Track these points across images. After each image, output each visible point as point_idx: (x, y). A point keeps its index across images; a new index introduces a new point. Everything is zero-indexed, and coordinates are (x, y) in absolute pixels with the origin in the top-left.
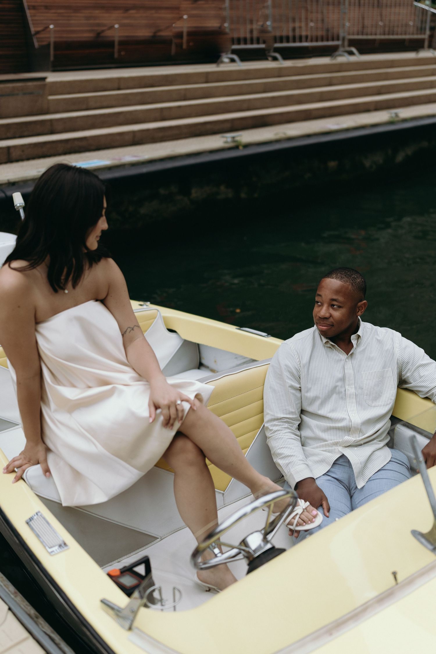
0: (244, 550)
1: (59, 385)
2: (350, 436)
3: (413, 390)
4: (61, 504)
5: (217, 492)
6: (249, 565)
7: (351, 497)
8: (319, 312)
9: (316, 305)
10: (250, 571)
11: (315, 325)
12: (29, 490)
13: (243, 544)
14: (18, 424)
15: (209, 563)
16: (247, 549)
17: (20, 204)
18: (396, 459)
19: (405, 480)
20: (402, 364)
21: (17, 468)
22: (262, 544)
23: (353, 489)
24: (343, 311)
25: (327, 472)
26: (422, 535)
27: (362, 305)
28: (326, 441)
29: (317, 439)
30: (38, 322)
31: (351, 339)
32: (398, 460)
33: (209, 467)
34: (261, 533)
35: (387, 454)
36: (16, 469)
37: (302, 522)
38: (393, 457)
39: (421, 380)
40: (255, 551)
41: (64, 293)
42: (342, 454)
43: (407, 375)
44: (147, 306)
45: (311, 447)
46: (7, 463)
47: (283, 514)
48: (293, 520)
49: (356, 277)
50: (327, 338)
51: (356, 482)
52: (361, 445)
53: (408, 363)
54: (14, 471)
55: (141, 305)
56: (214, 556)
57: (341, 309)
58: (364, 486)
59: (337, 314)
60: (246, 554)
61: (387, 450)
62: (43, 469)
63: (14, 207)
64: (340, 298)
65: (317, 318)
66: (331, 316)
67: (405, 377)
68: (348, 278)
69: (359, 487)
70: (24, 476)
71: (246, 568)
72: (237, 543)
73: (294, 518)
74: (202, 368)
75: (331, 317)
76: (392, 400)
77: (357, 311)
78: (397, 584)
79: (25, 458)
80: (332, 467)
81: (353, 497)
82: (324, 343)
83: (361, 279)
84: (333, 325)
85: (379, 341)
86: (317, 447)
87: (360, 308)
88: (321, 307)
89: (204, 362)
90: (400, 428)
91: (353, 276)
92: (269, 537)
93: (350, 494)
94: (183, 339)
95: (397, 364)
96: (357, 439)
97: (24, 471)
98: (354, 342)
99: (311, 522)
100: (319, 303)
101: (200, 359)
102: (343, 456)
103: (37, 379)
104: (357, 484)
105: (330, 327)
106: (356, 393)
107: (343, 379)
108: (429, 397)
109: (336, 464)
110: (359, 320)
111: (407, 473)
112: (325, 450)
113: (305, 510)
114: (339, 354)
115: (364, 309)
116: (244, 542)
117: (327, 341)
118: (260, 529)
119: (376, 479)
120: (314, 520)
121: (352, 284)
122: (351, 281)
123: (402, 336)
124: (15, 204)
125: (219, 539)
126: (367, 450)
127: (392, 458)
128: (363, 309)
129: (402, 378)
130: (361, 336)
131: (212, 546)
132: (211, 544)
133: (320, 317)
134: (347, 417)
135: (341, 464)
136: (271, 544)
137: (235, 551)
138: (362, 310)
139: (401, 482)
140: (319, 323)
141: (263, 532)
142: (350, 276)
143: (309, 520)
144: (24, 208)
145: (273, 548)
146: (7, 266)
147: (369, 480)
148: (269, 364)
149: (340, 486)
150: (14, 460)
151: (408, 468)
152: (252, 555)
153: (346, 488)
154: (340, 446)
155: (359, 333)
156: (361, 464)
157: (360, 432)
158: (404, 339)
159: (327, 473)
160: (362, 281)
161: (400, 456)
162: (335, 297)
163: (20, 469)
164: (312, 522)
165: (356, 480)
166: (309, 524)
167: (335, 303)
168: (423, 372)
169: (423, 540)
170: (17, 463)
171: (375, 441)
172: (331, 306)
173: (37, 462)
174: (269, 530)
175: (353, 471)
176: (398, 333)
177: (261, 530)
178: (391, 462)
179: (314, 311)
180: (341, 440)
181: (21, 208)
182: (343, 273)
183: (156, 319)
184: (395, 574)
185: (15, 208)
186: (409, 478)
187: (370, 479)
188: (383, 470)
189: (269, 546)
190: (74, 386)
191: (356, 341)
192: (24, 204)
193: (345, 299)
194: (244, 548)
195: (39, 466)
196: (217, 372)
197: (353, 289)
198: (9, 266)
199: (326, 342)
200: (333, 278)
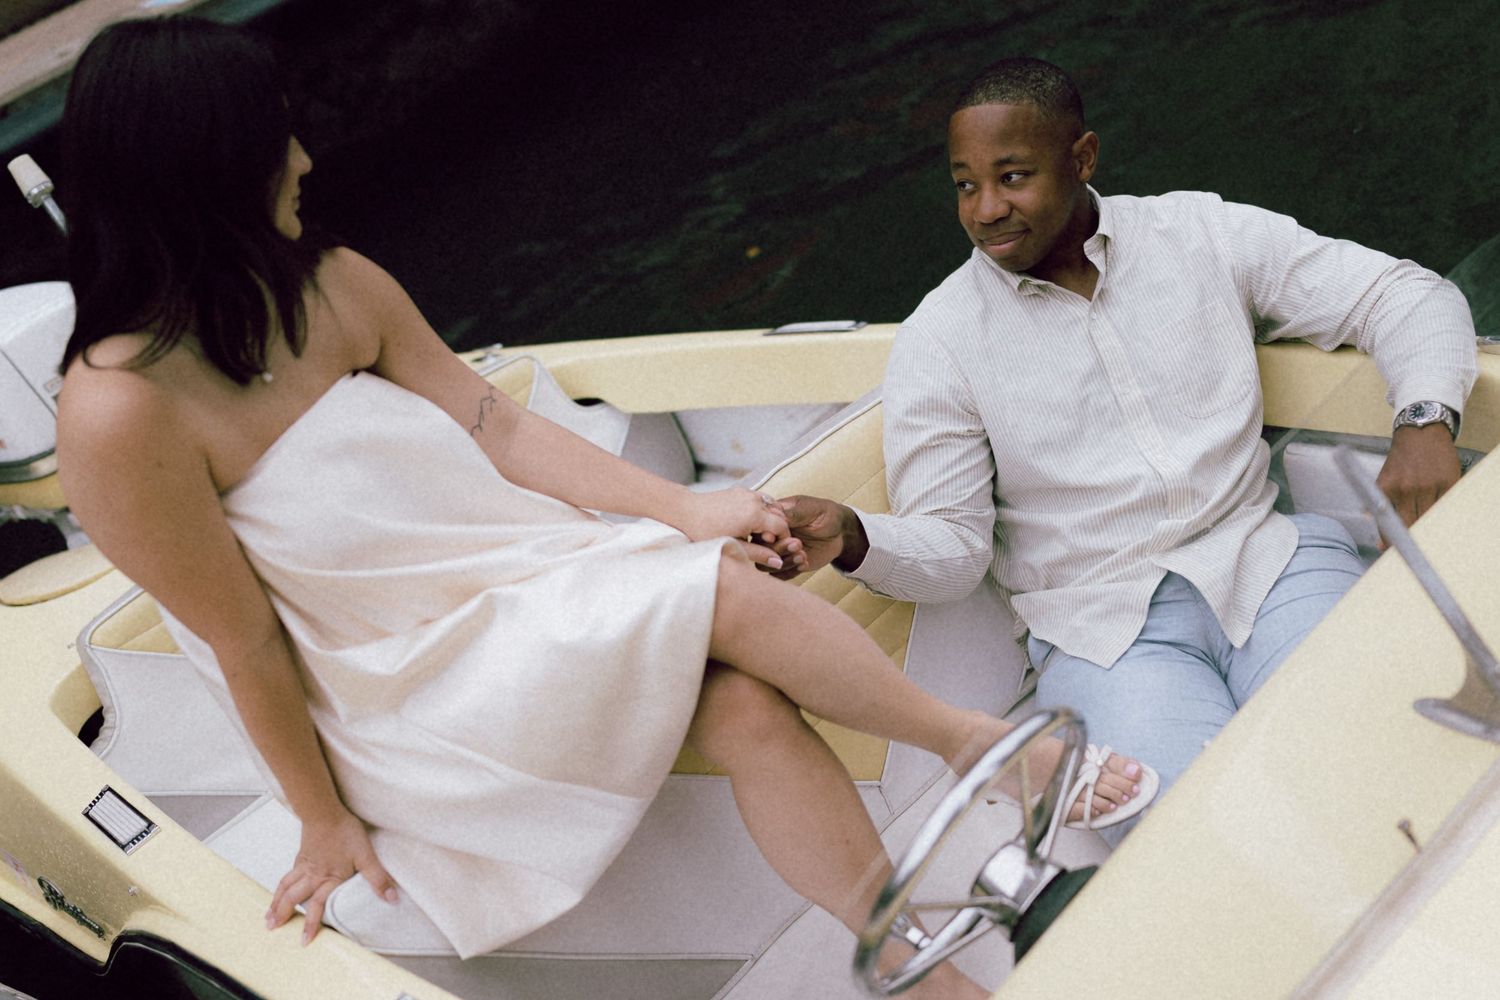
0: (986, 906)
1: (339, 647)
2: (1170, 516)
3: (1298, 339)
4: (458, 957)
5: (860, 786)
6: (1013, 939)
7: (1225, 679)
8: (975, 211)
9: (961, 195)
10: (1020, 954)
11: (976, 251)
12: (356, 948)
13: (978, 890)
14: (258, 793)
15: (908, 972)
16: (994, 900)
17: (37, 186)
18: (1314, 537)
19: (1354, 583)
20: (1247, 277)
21: (301, 903)
22: (1031, 873)
23: (1224, 653)
24: (1040, 181)
25: (1140, 635)
26: (1447, 705)
27: (1083, 147)
28: (1112, 552)
29: (1081, 558)
30: (223, 492)
31: (1086, 254)
32: (1318, 538)
33: (817, 728)
34: (1019, 846)
35: (1285, 530)
36: (299, 908)
37: (1104, 801)
38: (1304, 534)
39: (1310, 302)
40: (1015, 899)
41: (264, 383)
42: (1165, 573)
43: (1270, 301)
44: (496, 356)
45: (1077, 581)
46: (270, 900)
47: (1060, 777)
48: (1078, 805)
49: (1040, 75)
50: (1020, 273)
51: (1226, 632)
52: (1204, 532)
53: (1262, 267)
54: (295, 915)
55: (479, 360)
56: (912, 949)
57: (1032, 180)
58: (1250, 637)
59: (1027, 196)
60: (996, 916)
61: (1282, 521)
62: (373, 884)
63: (25, 200)
64: (1021, 151)
65: (976, 226)
66: (1012, 207)
67: (1265, 310)
68: (1019, 86)
69: (1238, 644)
70: (329, 919)
71: (1009, 949)
72: (962, 892)
73: (1079, 799)
74: (706, 476)
75: (1014, 211)
76: (1250, 383)
77: (1078, 169)
78: (1419, 850)
79: (313, 870)
80: (1148, 618)
81: (1228, 680)
82: (1016, 288)
83: (1057, 78)
84: (1027, 231)
85: (1163, 233)
86: (1090, 579)
87: (1082, 159)
88: (975, 196)
89: (704, 458)
90: (1298, 454)
91: (1032, 77)
92: (1043, 849)
93: (1220, 672)
94: (627, 415)
95: (1235, 281)
96: (1193, 518)
97: (323, 905)
98: (1096, 258)
99: (1130, 798)
100: (968, 186)
101: (692, 452)
102: (1169, 576)
103: (278, 645)
104: (1229, 637)
105: (1021, 239)
106: (1147, 398)
107: (1099, 371)
108: (1351, 342)
109: (1159, 603)
110: (1091, 194)
111: (1353, 564)
112: (1117, 578)
113: (1105, 770)
114: (1068, 306)
115: (1093, 156)
116: (980, 885)
117: (1024, 281)
118: (1012, 837)
119: (1276, 608)
120: (1135, 788)
121: (1038, 100)
122: (1032, 92)
123: (1224, 200)
124: (25, 190)
125: (907, 901)
126: (1229, 538)
127: (1300, 537)
128: (1090, 158)
129: (1259, 316)
130: (1110, 236)
131: (899, 927)
132: (893, 921)
133: (982, 224)
134: (1143, 470)
135: (1171, 599)
136: (1055, 865)
137: (967, 915)
138: (1088, 161)
139: (1342, 592)
140: (987, 240)
141: (1022, 841)
142: (1024, 80)
143: (1124, 793)
144: (56, 195)
145: (1063, 873)
146: (78, 366)
147: (1259, 616)
148: (881, 402)
149: (1185, 659)
150: (285, 886)
151: (1351, 552)
152: (1014, 912)
153: (1204, 657)
154: (1152, 552)
155: (1103, 228)
156: (1225, 582)
157: (1193, 497)
158: (1232, 206)
159: (1141, 638)
160: (1062, 81)
161: (1322, 525)
162: (1004, 154)
163: (311, 903)
164: (1131, 794)
165: (1224, 629)
166: (1126, 803)
167: (1009, 169)
168: (1309, 278)
169: (1453, 718)
170: (298, 889)
171: (1242, 507)
172: (1003, 182)
173: (351, 870)
174: (1036, 833)
175: (1208, 607)
176: (1210, 195)
177: (1018, 838)
178: (1301, 550)
179: (960, 213)
180: (1151, 537)
181: (45, 199)
182: (1002, 77)
183: (535, 384)
184: (1405, 828)
185: (30, 202)
186: (1359, 576)
187: (1262, 612)
188: (1288, 576)
189: (1050, 872)
190: (380, 634)
191: (1101, 256)
192: (50, 185)
193: (1032, 148)
194: (985, 899)
195: (358, 877)
196: (748, 471)
197: (1044, 114)
198: (87, 362)
199: (1020, 284)
200: (979, 103)
